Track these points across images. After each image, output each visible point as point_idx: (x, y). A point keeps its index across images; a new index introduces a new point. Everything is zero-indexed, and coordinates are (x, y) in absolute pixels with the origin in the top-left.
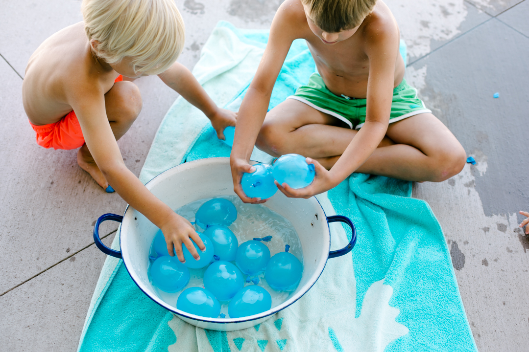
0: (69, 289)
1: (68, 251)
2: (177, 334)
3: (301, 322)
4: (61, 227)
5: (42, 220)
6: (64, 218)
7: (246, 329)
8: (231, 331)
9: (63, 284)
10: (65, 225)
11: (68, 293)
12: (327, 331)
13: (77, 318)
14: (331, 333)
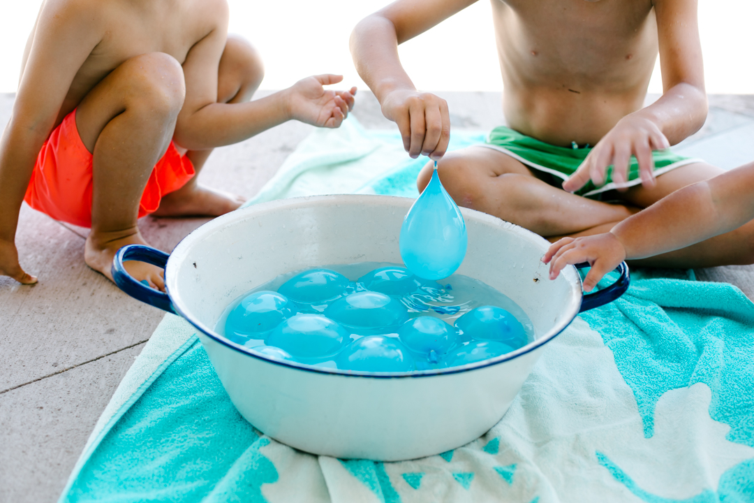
0: (52, 415)
1: (55, 365)
2: (280, 468)
3: (538, 445)
4: (45, 337)
5: (8, 329)
6: (51, 326)
7: (425, 457)
8: (393, 462)
9: (41, 408)
10: (53, 335)
11: (50, 419)
12: (595, 458)
13: (67, 454)
14: (601, 458)
